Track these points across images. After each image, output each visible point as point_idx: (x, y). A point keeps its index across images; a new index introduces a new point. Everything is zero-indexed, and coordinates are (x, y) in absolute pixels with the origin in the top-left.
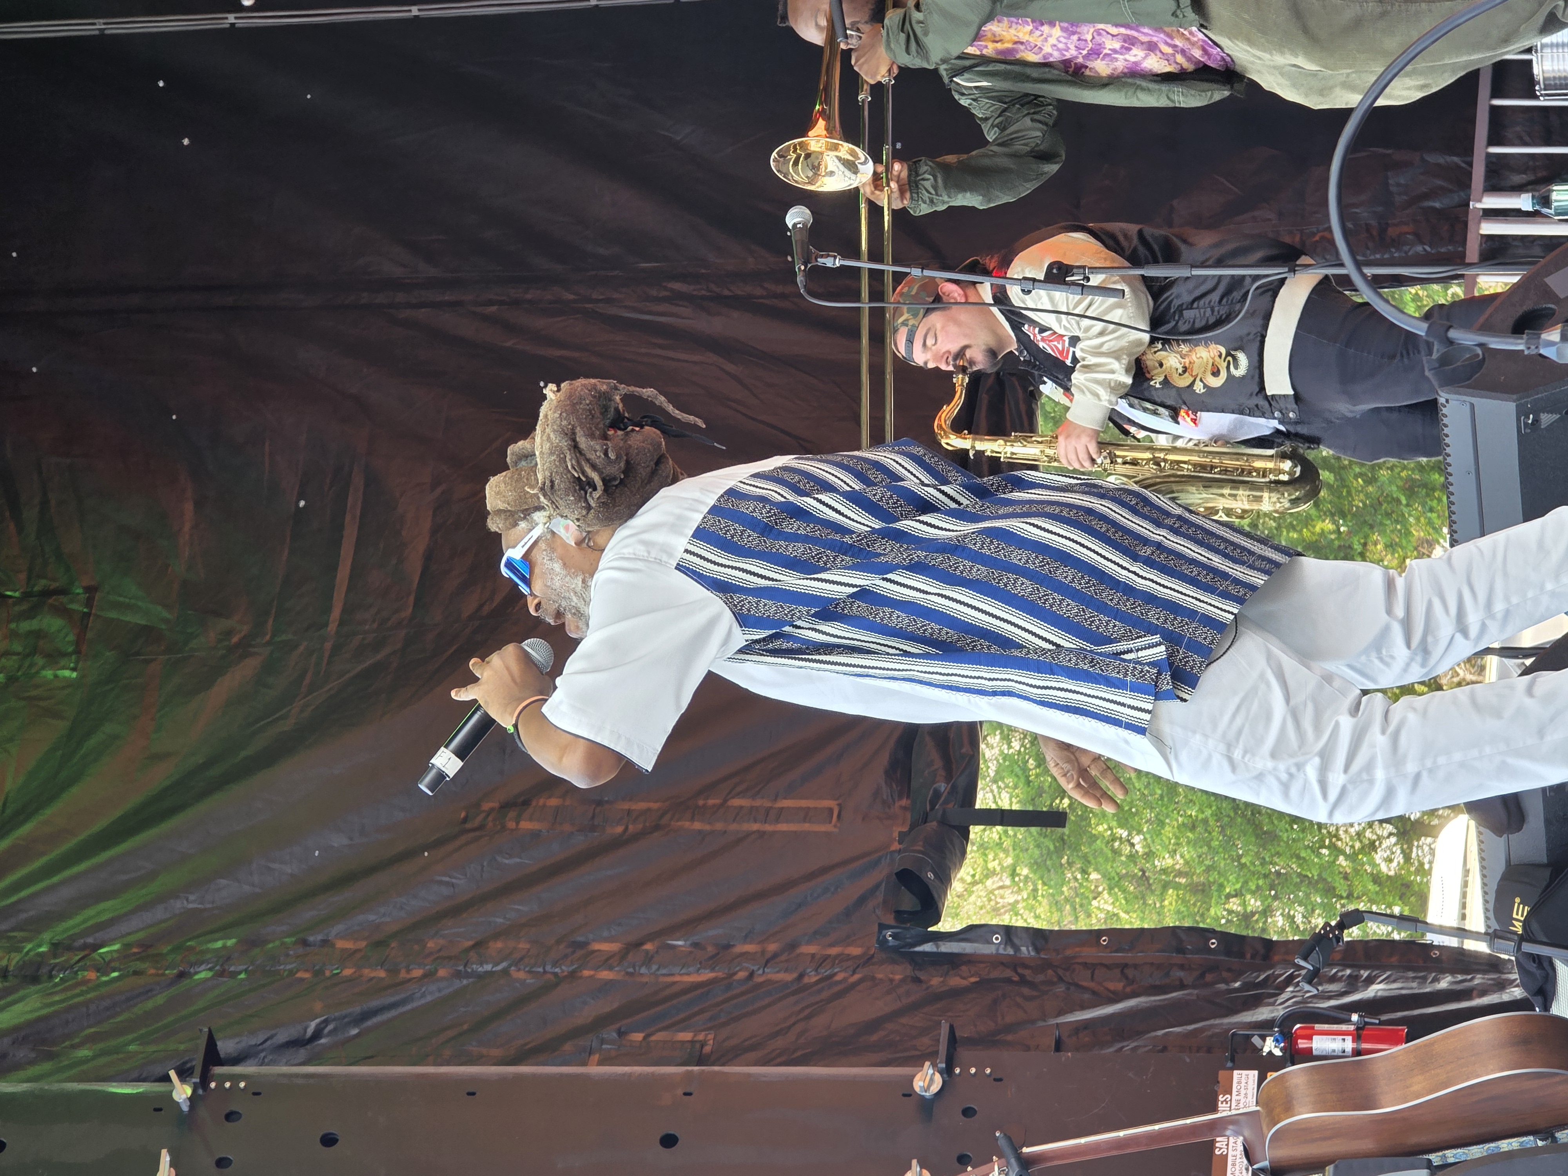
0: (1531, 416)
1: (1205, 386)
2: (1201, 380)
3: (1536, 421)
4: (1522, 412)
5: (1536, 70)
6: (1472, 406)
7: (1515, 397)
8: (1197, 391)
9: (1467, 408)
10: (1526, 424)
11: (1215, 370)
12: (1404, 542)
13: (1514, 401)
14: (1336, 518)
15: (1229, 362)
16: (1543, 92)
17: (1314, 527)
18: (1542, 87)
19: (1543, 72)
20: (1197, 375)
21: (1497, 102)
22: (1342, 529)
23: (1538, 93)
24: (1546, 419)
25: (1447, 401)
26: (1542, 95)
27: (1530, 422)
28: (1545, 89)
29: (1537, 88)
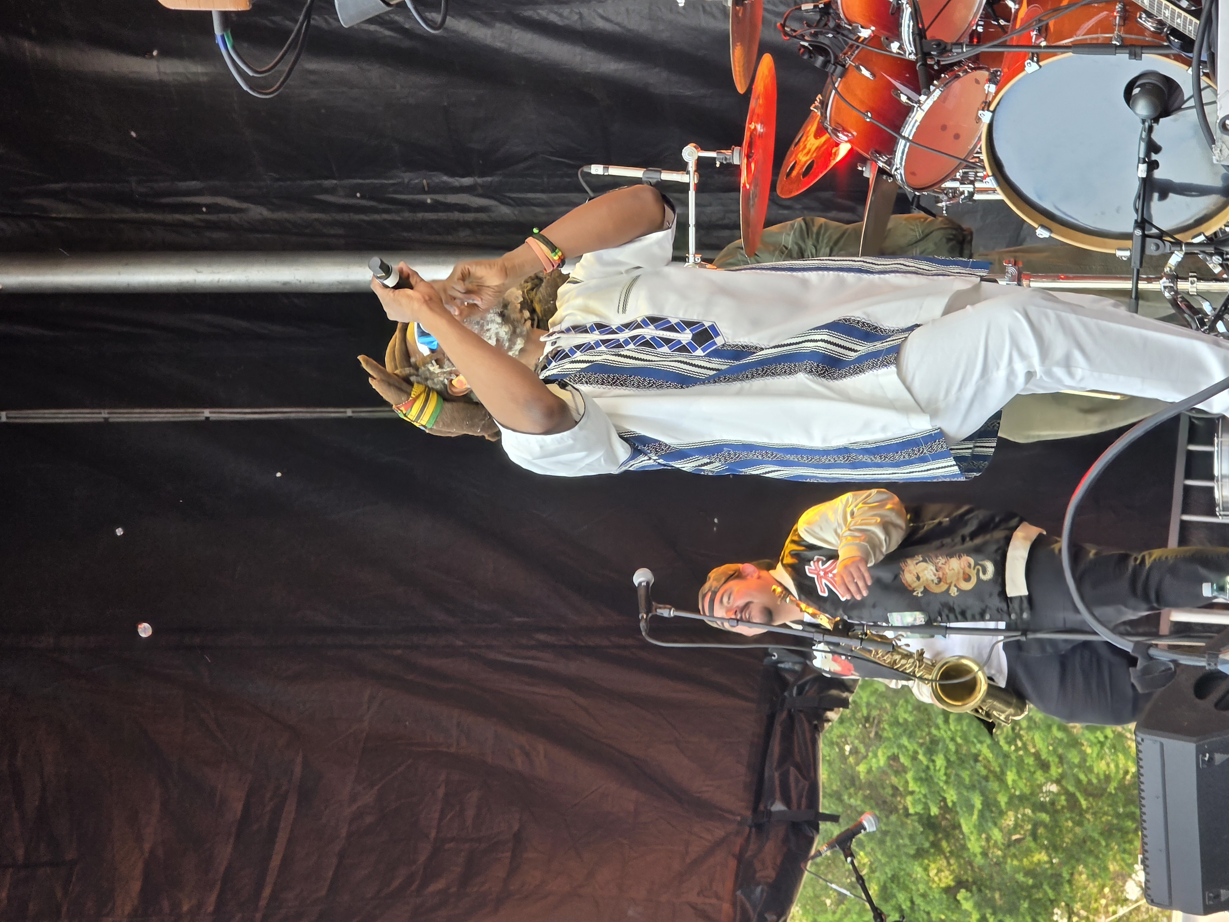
0: (1207, 755)
1: (959, 590)
2: (955, 586)
3: (1211, 759)
4: (1200, 751)
5: (1217, 495)
6: (1162, 745)
7: (1195, 739)
8: (952, 595)
9: (1158, 746)
10: (1203, 761)
11: (967, 576)
12: (1103, 875)
13: (1195, 742)
14: (1050, 851)
15: (978, 570)
16: (1222, 513)
17: (1033, 857)
18: (1221, 508)
19: (1222, 496)
20: (951, 583)
21: (1186, 518)
22: (1054, 861)
23: (1218, 514)
24: (1219, 758)
25: (1142, 740)
26: (1220, 515)
27: (1206, 759)
28: (1223, 510)
29: (1217, 509)
